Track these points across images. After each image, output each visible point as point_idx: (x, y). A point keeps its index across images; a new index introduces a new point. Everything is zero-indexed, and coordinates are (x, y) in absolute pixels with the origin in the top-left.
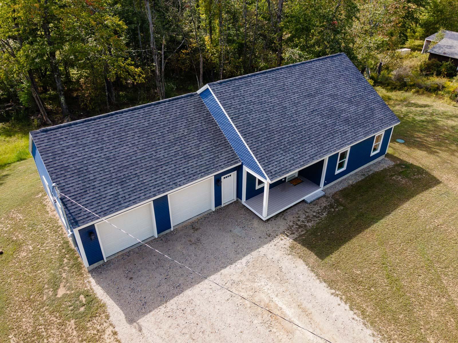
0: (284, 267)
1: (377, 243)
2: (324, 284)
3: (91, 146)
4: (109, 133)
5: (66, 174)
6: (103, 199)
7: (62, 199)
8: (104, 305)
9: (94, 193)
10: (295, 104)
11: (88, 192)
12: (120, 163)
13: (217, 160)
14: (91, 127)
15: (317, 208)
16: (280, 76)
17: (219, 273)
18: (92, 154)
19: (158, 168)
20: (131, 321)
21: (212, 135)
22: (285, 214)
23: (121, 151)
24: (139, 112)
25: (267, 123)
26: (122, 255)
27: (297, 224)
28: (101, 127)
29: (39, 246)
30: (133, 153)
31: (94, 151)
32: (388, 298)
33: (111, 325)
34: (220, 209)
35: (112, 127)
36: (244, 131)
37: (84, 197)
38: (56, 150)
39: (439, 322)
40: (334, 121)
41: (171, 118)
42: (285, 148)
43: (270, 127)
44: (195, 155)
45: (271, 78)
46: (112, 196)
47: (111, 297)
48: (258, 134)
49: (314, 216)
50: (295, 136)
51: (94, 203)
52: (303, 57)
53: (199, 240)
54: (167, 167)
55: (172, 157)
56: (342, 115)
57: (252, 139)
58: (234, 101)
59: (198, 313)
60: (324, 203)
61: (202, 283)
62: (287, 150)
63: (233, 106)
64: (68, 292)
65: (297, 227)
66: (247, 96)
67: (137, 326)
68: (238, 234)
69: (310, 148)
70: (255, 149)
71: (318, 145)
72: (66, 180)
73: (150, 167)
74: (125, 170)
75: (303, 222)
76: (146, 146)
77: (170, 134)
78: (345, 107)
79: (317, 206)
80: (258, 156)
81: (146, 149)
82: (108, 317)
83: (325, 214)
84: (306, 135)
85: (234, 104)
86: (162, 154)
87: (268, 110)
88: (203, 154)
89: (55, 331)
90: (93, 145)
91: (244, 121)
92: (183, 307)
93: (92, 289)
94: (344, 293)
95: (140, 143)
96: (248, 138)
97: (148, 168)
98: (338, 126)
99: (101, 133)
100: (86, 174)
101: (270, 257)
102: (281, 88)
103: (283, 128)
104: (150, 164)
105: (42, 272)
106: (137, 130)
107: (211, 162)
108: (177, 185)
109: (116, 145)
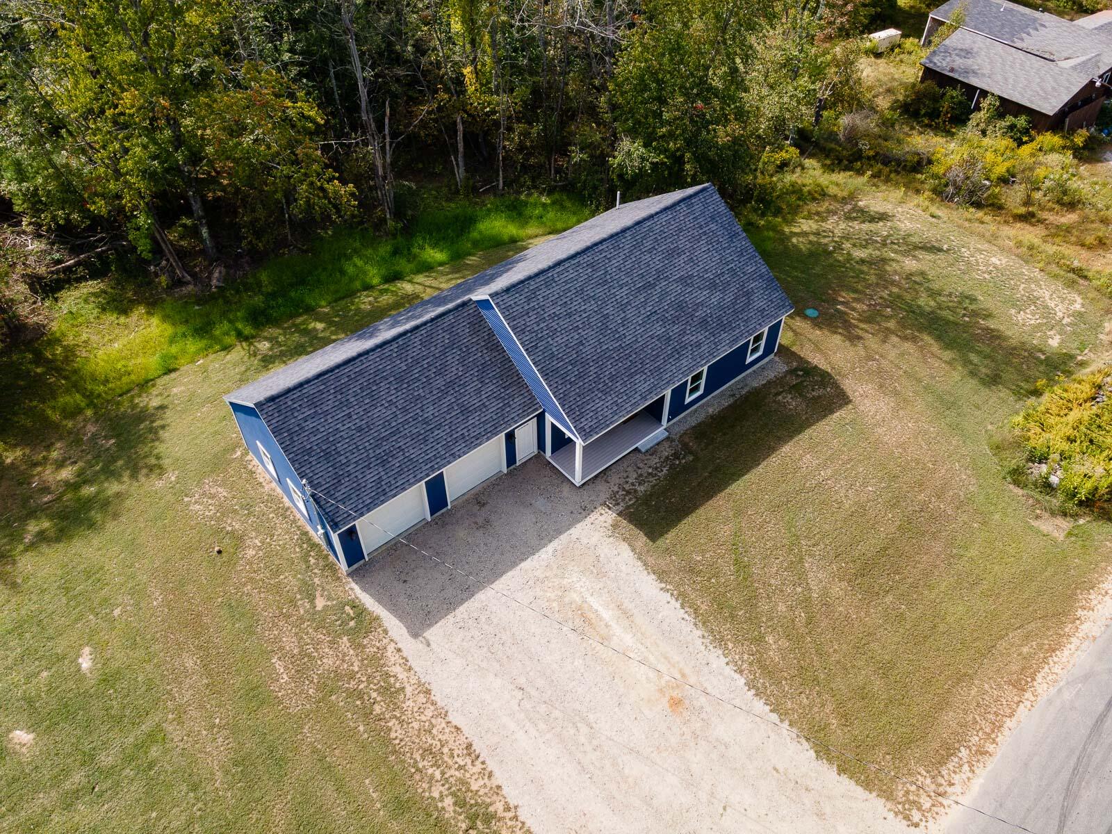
0: (602, 555)
1: (731, 514)
2: (653, 577)
3: (334, 414)
4: (355, 389)
5: (311, 460)
6: (363, 490)
7: (313, 496)
8: (377, 618)
9: (351, 482)
10: (623, 308)
11: (343, 481)
12: (376, 434)
13: (508, 409)
14: (329, 384)
15: (655, 461)
16: (600, 256)
17: (518, 568)
18: (338, 426)
19: (427, 434)
20: (415, 635)
21: (498, 371)
22: (609, 473)
23: (375, 416)
24: (392, 348)
25: (578, 349)
26: (387, 549)
27: (624, 489)
28: (343, 381)
29: (268, 540)
30: (392, 416)
31: (340, 420)
32: (730, 590)
33: (392, 640)
34: (515, 469)
35: (358, 378)
36: (544, 369)
37: (339, 489)
38: (291, 427)
39: (785, 617)
40: (684, 327)
41: (437, 351)
42: (605, 387)
43: (584, 355)
44: (476, 406)
45: (585, 265)
46: (373, 484)
47: (384, 606)
48: (566, 370)
49: (650, 474)
50: (620, 364)
51: (352, 496)
52: (648, 161)
53: (487, 521)
54: (439, 431)
55: (444, 415)
56: (697, 314)
57: (557, 380)
58: (529, 320)
59: (495, 621)
60: (666, 452)
61: (497, 582)
62: (608, 390)
63: (528, 329)
64: (329, 603)
65: (624, 493)
66: (548, 305)
67: (423, 640)
68: (543, 509)
69: (643, 382)
70: (562, 396)
71: (655, 374)
72: (313, 469)
73: (417, 434)
74: (385, 443)
75: (633, 484)
76: (408, 403)
77: (438, 377)
78: (704, 298)
79: (654, 456)
80: (566, 406)
81: (408, 408)
82: (386, 632)
83: (665, 469)
84: (637, 359)
85: (528, 324)
86: (430, 411)
87: (581, 326)
88: (487, 404)
89: (327, 650)
90: (338, 412)
91: (545, 351)
92: (476, 615)
93: (357, 598)
94: (677, 587)
95: (399, 398)
96: (551, 379)
97: (414, 436)
98: (689, 336)
99: (344, 390)
100: (336, 456)
101: (584, 541)
102: (601, 281)
103: (603, 353)
104: (417, 430)
105: (286, 577)
106: (392, 379)
107: (499, 415)
108: (455, 456)
109: (366, 407)
